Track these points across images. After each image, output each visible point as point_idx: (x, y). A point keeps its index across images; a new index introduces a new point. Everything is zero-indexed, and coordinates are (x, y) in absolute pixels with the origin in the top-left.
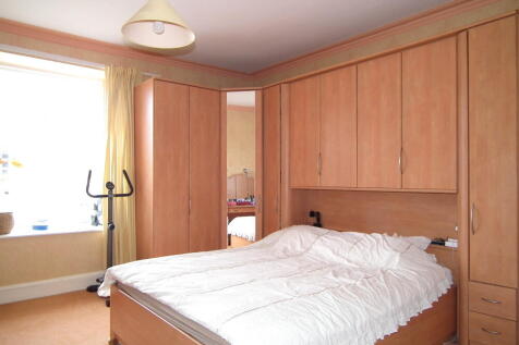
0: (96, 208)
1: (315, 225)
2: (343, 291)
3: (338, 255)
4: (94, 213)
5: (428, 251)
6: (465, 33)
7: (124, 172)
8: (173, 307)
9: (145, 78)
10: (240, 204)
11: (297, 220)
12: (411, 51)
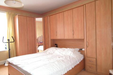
0: (6, 45)
1: (56, 47)
2: (60, 61)
3: (60, 53)
4: (6, 47)
5: (79, 51)
6: (85, 5)
7: (12, 37)
8: (21, 68)
9: (16, 15)
10: (41, 43)
11: (52, 46)
12: (74, 9)
